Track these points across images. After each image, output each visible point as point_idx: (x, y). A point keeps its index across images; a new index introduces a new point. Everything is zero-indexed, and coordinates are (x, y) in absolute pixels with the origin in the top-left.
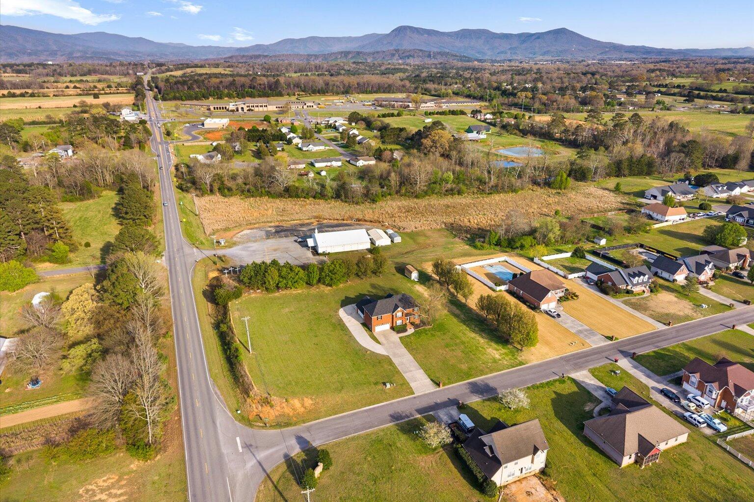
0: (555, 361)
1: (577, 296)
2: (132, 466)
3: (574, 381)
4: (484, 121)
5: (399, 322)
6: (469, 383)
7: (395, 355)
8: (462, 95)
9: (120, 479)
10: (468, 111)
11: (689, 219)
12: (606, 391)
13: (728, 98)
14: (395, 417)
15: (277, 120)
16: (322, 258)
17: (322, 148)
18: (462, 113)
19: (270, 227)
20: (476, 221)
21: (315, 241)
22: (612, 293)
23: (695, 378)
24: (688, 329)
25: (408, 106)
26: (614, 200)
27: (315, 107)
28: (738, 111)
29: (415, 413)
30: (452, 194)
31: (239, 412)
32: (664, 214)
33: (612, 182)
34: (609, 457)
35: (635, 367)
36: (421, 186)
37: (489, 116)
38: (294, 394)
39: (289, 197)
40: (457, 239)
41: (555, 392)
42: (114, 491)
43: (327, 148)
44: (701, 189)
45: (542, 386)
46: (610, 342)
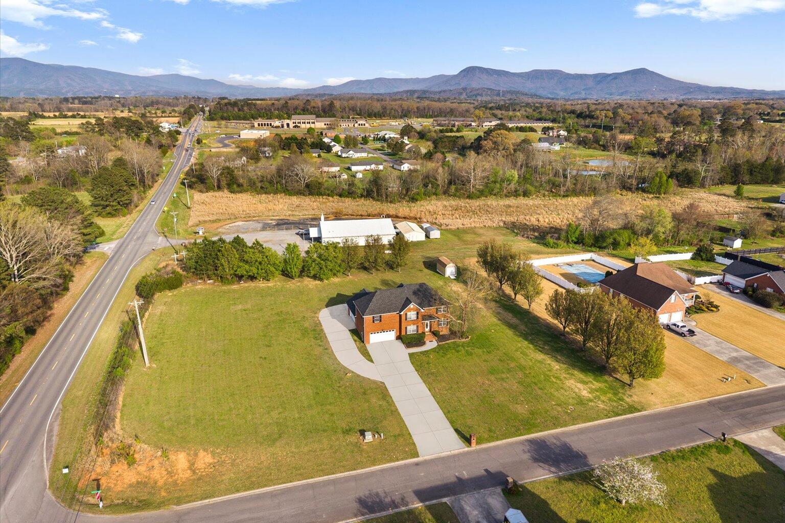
1: (717, 307)
3: (747, 449)
5: (411, 329)
6: (531, 442)
7: (395, 381)
10: (539, 129)
14: (369, 505)
15: (321, 134)
17: (365, 155)
18: (532, 130)
20: (547, 220)
21: (320, 231)
22: (775, 304)
25: (470, 125)
26: (735, 206)
27: (367, 125)
30: (516, 196)
31: (66, 471)
33: (728, 189)
36: (475, 184)
37: (562, 133)
40: (520, 238)
41: (714, 472)
43: (370, 155)
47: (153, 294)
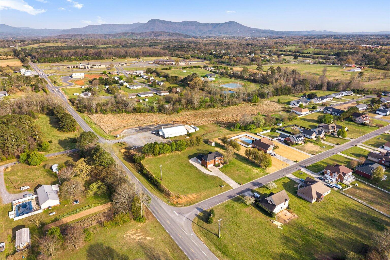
0: (279, 172)
1: (278, 147)
2: (139, 225)
3: (288, 178)
4: (211, 71)
5: (217, 163)
6: (251, 183)
7: (219, 175)
8: (195, 57)
9: (137, 231)
10: (202, 66)
11: (310, 113)
12: (300, 180)
13: (310, 56)
14: (230, 197)
15: (110, 73)
16: (168, 140)
17: (140, 87)
18: (200, 67)
19: (135, 127)
20: (226, 119)
22: (291, 145)
23: (329, 172)
24: (321, 156)
25: (172, 64)
26: (278, 107)
27: (125, 65)
28: (317, 63)
29: (236, 195)
30: (211, 107)
31: (169, 202)
32: (301, 112)
33: (276, 98)
34: (307, 201)
35: (307, 171)
36: (196, 104)
37: (212, 68)
38: (188, 194)
39: (136, 113)
40: (221, 127)
41: (283, 182)
42: (138, 235)
43: (142, 87)
44: (311, 100)
45: (277, 181)
46: (296, 163)
47: (140, 162)
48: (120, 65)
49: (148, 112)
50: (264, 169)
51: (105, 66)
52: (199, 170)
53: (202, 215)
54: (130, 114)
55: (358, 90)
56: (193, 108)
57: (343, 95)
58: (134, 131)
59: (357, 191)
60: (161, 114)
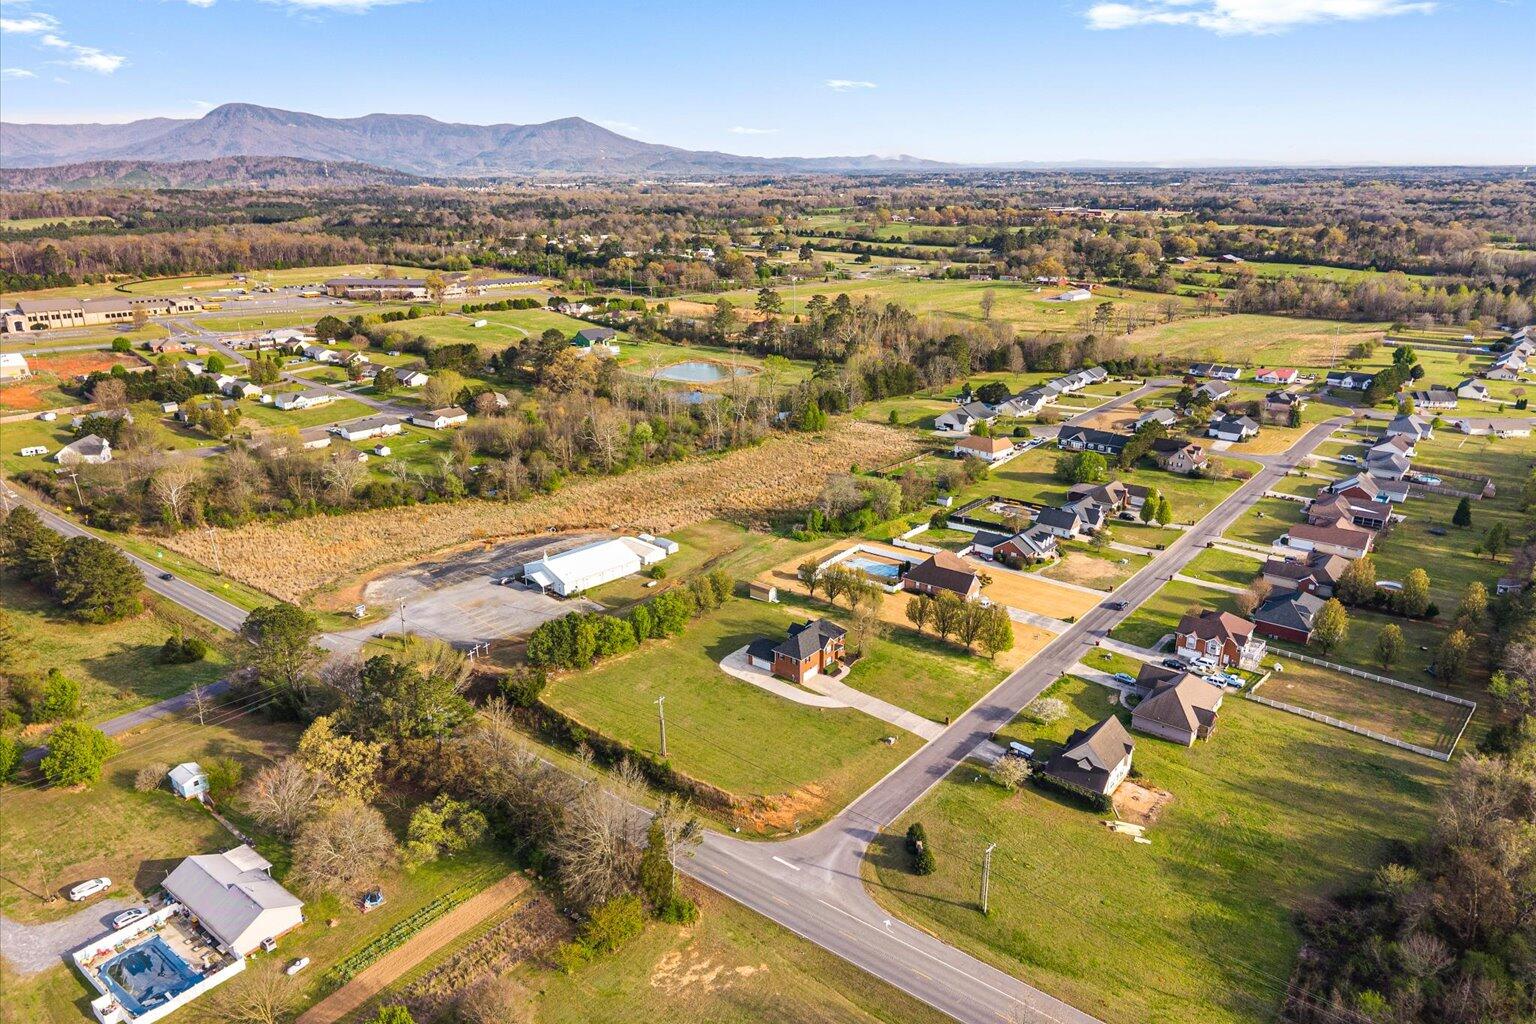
0: (1036, 661)
1: (992, 579)
2: (681, 934)
3: (1075, 677)
4: (584, 318)
5: (829, 661)
6: (974, 711)
7: (858, 704)
8: (488, 265)
9: (686, 955)
11: (1017, 454)
12: (1115, 679)
13: (907, 252)
14: (936, 772)
15: (147, 347)
16: (576, 601)
17: (323, 400)
18: (534, 304)
19: (409, 568)
20: (750, 500)
22: (1024, 566)
23: (1192, 639)
24: (1131, 590)
25: (411, 295)
27: (197, 308)
28: (940, 274)
29: (951, 761)
30: (666, 460)
31: (738, 830)
32: (990, 450)
34: (1172, 742)
35: (1120, 646)
36: (611, 452)
37: (586, 308)
38: (788, 786)
42: (697, 967)
43: (333, 399)
44: (998, 408)
45: (1051, 691)
46: (1072, 625)
47: (537, 701)
48: (173, 310)
49: (423, 500)
50: (988, 659)
51: (103, 315)
52: (777, 697)
53: (878, 850)
54: (346, 518)
55: (1119, 365)
56: (601, 469)
57: (1083, 384)
58: (414, 582)
59: (1289, 686)
60: (480, 504)
